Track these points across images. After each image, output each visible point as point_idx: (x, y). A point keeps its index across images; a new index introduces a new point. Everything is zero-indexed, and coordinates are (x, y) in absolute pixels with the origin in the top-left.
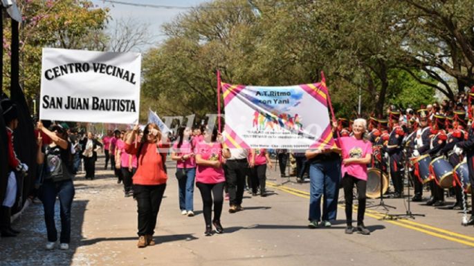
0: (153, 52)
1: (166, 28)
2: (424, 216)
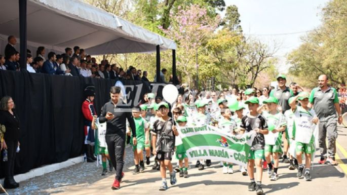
0: (295, 52)
1: (301, 39)
2: (346, 135)
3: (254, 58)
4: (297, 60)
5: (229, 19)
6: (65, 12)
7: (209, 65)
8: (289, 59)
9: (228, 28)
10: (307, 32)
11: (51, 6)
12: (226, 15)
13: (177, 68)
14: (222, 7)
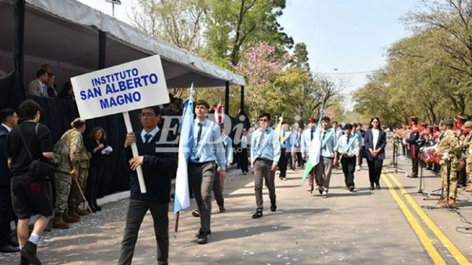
3: (320, 95)
4: (362, 98)
5: (298, 56)
6: (141, 48)
7: (276, 101)
8: (354, 97)
9: (295, 66)
10: (373, 71)
11: (127, 41)
12: (294, 52)
13: (245, 103)
14: (290, 45)
